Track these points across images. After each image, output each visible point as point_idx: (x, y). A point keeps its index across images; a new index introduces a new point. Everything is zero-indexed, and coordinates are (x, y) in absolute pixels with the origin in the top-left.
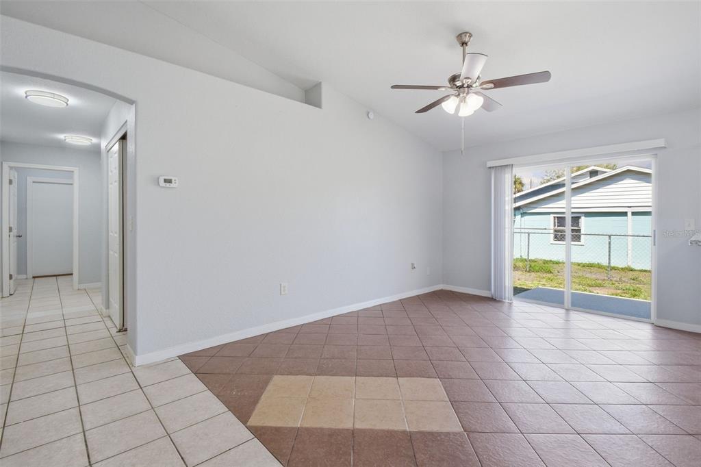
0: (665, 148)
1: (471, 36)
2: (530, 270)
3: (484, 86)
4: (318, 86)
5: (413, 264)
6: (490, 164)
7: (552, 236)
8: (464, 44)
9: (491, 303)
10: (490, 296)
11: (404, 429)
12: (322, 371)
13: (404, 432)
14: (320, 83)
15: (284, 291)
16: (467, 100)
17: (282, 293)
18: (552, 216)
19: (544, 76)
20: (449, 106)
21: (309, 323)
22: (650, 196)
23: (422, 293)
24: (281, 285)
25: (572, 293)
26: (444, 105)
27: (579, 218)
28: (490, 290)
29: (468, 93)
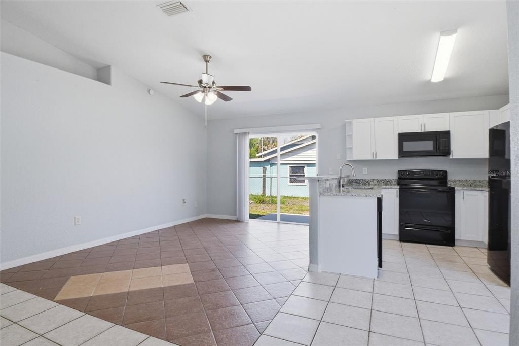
0: (320, 129)
1: (211, 57)
2: (272, 203)
3: (218, 89)
4: (108, 68)
5: (184, 200)
6: (236, 131)
7: (289, 179)
8: (207, 61)
9: (236, 223)
10: (236, 219)
11: (160, 286)
12: (108, 270)
13: (160, 288)
14: (110, 66)
15: (78, 222)
16: (208, 95)
17: (77, 224)
18: (289, 166)
19: (247, 89)
20: (198, 97)
21: (100, 246)
22: (315, 154)
23: (191, 221)
24: (75, 218)
25: (281, 215)
26: (195, 96)
27: (304, 167)
28: (236, 215)
29: (209, 91)
